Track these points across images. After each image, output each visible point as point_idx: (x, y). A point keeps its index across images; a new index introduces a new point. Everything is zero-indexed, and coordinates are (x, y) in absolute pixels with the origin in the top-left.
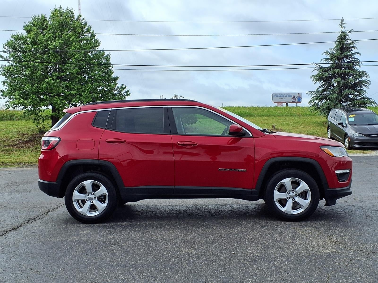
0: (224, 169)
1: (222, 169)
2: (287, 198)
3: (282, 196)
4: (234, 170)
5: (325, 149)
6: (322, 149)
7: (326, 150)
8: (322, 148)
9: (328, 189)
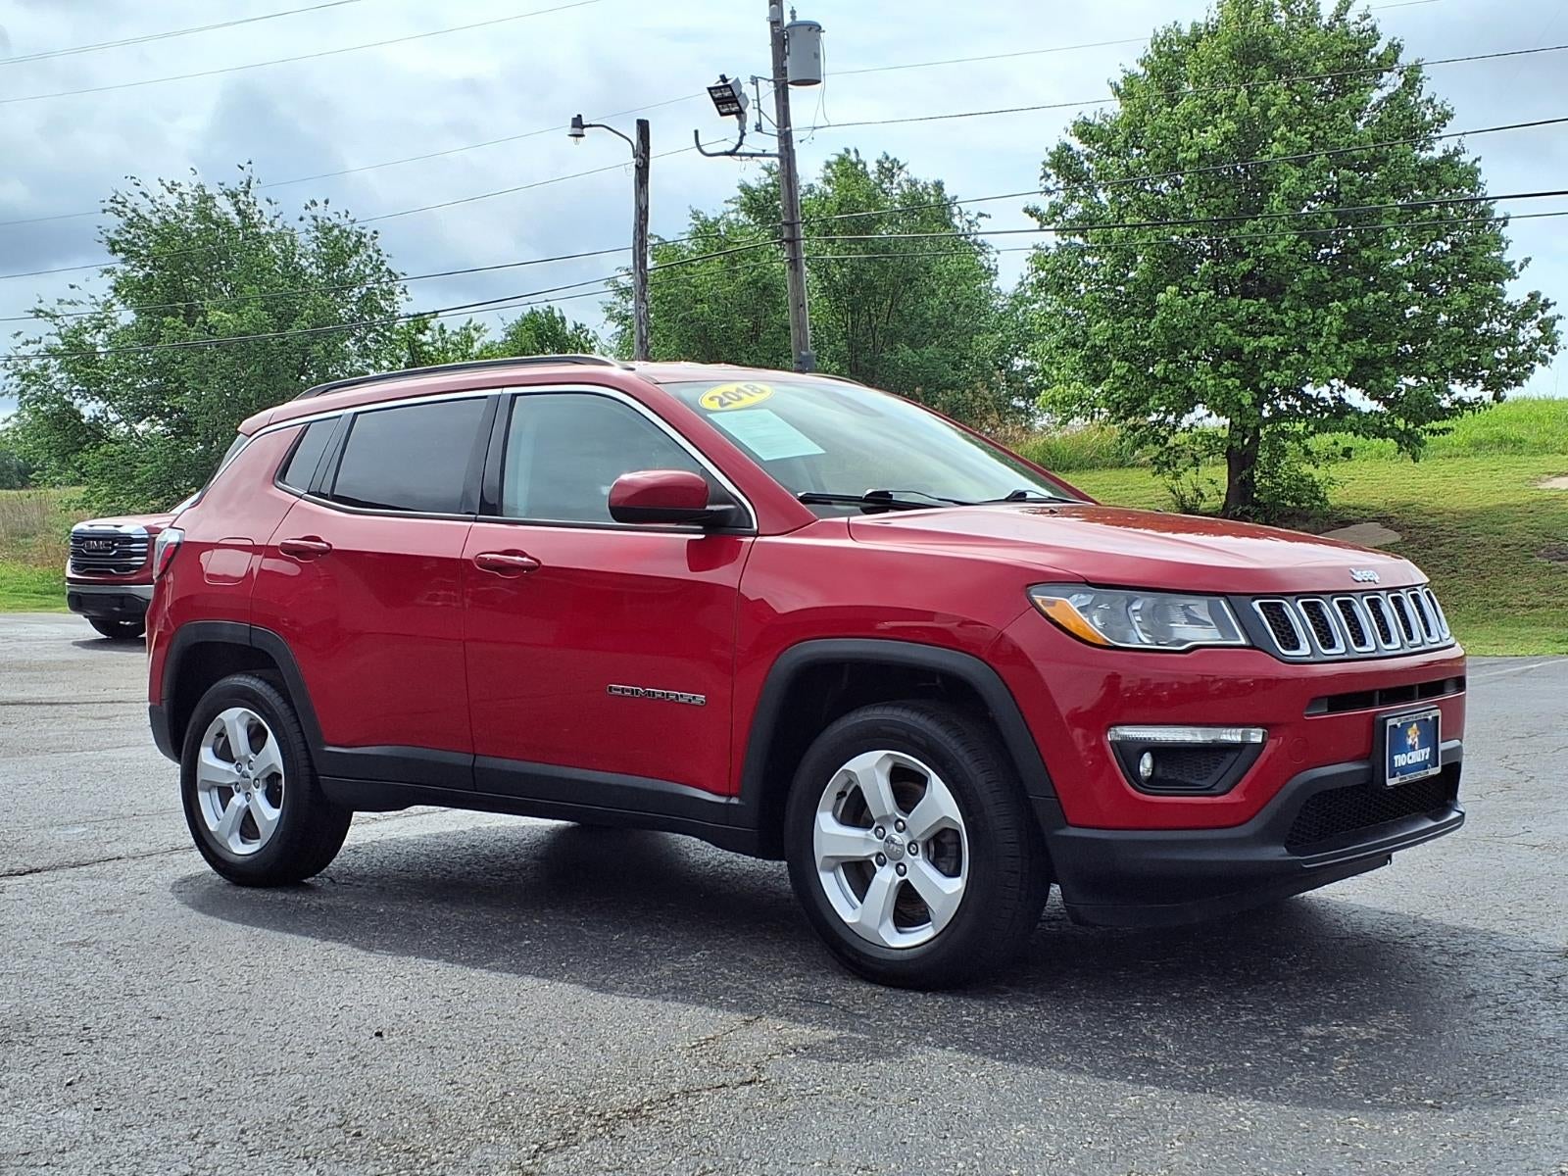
0: (628, 690)
1: (618, 690)
2: (873, 860)
3: (855, 842)
4: (663, 694)
5: (1053, 603)
6: (1039, 602)
7: (1058, 604)
8: (1038, 599)
9: (1063, 828)
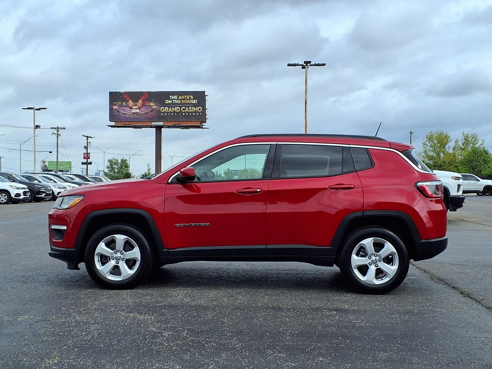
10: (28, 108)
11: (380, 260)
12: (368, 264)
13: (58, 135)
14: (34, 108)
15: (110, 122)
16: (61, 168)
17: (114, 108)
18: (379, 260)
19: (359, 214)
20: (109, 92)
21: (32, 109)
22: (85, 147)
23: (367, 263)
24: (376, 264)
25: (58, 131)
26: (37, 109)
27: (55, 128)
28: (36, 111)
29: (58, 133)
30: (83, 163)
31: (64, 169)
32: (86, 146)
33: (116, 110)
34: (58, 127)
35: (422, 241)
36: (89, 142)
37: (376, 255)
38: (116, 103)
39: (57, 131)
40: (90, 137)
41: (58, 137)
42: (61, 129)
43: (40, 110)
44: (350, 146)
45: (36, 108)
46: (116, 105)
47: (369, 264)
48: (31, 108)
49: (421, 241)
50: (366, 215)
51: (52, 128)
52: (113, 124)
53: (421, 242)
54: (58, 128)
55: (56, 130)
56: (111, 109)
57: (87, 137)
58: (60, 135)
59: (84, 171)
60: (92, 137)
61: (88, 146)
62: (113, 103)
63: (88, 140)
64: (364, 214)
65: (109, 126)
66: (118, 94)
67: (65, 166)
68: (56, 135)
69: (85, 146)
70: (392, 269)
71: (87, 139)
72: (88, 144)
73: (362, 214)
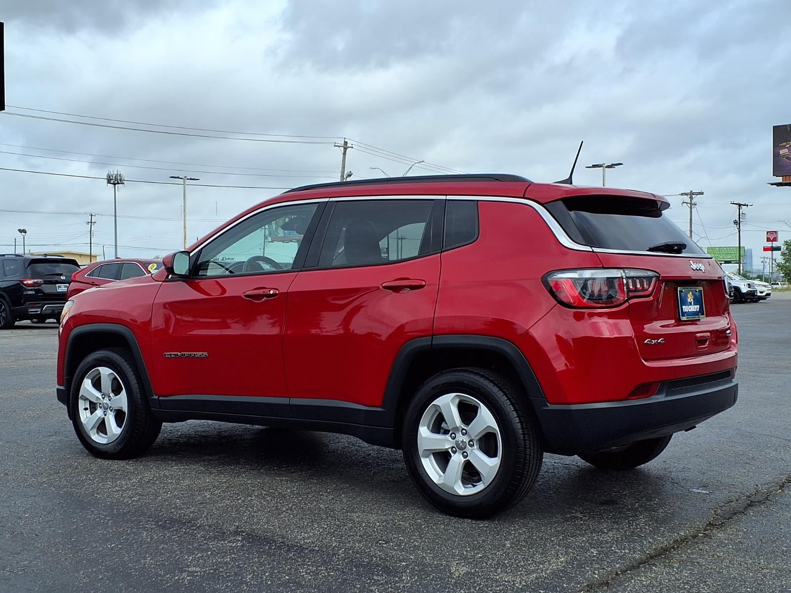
10: (593, 165)
11: (471, 443)
12: (450, 450)
13: (692, 205)
14: (603, 165)
15: (775, 177)
16: (728, 258)
17: (781, 153)
18: (469, 442)
19: (425, 342)
20: (773, 127)
21: (601, 167)
22: (735, 222)
23: (447, 446)
24: (464, 450)
25: (691, 198)
26: (608, 167)
27: (686, 194)
28: (606, 169)
29: (691, 201)
30: (766, 249)
31: (732, 260)
32: (738, 220)
33: (784, 156)
34: (691, 191)
35: (551, 407)
36: (742, 213)
37: (464, 431)
38: (785, 144)
39: (689, 199)
40: (745, 205)
41: (691, 208)
42: (697, 195)
43: (614, 167)
44: (449, 197)
45: (606, 165)
46: (784, 147)
47: (452, 450)
48: (597, 165)
49: (547, 406)
50: (437, 344)
51: (682, 194)
52: (780, 180)
53: (547, 408)
54: (691, 194)
55: (689, 196)
56: (776, 155)
57: (740, 205)
58: (696, 205)
59: (766, 262)
60: (747, 205)
61: (741, 220)
62: (780, 145)
63: (741, 210)
64: (433, 343)
65: (772, 184)
66: (789, 128)
67: (735, 254)
68: (689, 205)
69: (736, 220)
70: (489, 466)
71: (739, 209)
72: (741, 216)
73: (430, 343)
